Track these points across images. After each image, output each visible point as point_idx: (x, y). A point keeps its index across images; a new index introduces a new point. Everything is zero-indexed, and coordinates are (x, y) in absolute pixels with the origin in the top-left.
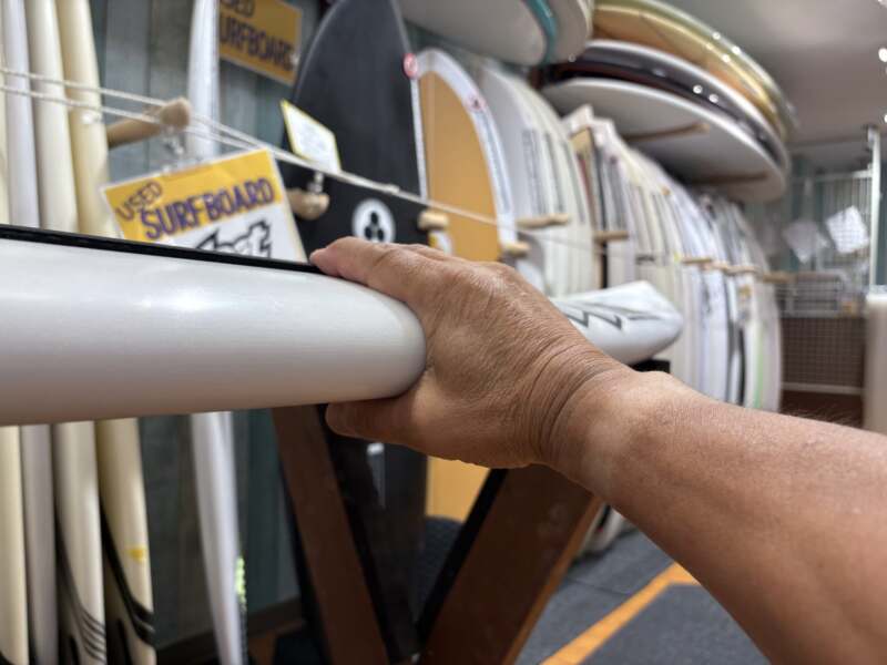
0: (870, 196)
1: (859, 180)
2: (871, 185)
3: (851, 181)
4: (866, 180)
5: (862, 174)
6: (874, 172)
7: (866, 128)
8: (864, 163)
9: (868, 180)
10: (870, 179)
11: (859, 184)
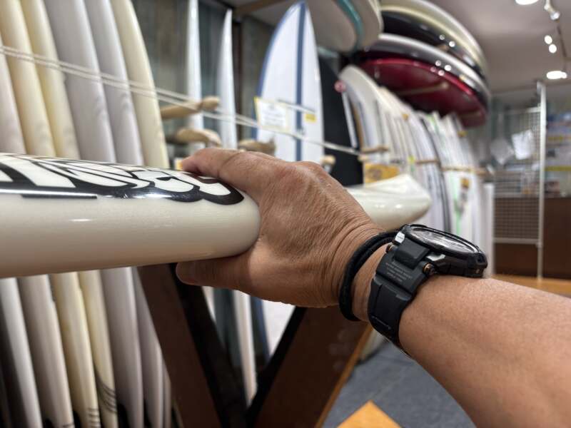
0: (539, 124)
1: (532, 114)
2: (540, 116)
3: (528, 114)
4: (537, 113)
5: (534, 110)
6: (542, 110)
7: (536, 81)
8: (535, 102)
9: (538, 114)
10: (539, 113)
11: (532, 117)
